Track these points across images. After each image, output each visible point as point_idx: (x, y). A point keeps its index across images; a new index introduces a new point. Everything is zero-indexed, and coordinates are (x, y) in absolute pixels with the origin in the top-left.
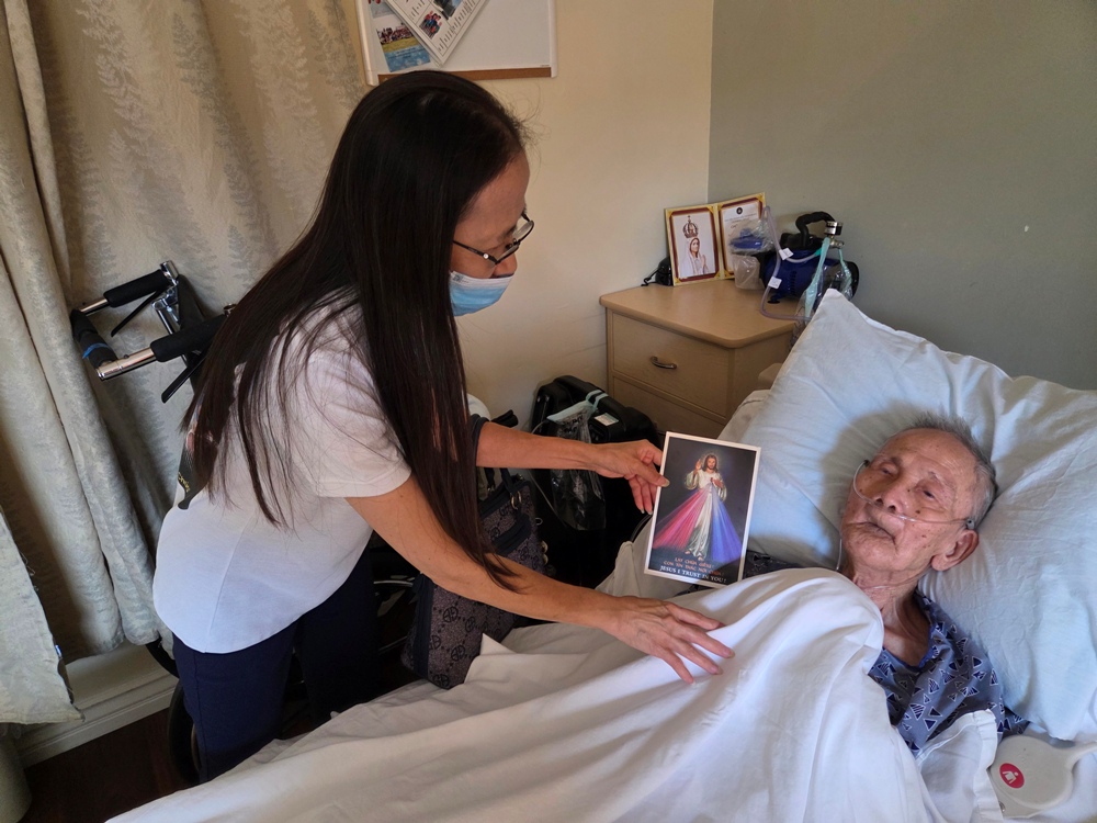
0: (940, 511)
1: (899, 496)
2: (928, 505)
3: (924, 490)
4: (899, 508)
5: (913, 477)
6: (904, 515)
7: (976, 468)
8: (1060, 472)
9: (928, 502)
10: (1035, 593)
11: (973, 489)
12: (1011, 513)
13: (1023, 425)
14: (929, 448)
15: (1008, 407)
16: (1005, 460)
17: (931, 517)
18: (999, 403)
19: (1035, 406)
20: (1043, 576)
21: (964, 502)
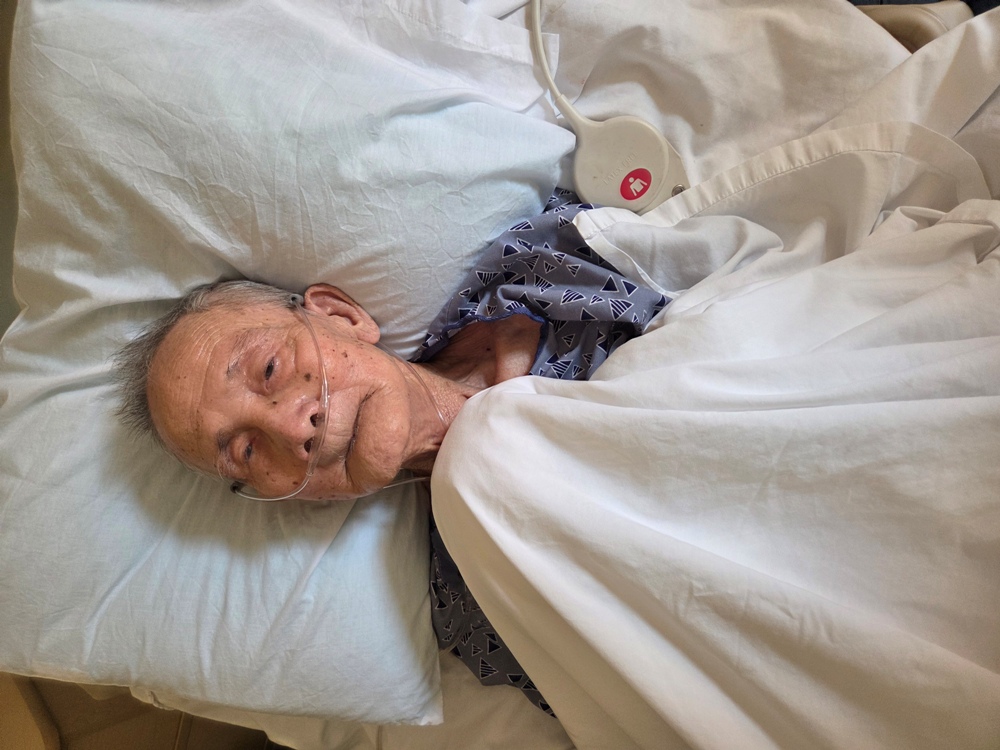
0: (296, 346)
1: (290, 415)
2: (291, 365)
3: (265, 378)
4: (313, 409)
5: (248, 403)
6: (318, 398)
7: (200, 310)
8: (177, 185)
9: (285, 365)
10: (390, 186)
11: (236, 306)
12: (265, 245)
13: (106, 264)
14: (184, 392)
15: (75, 293)
16: (173, 274)
17: (310, 355)
18: (69, 310)
19: (63, 254)
20: (360, 178)
21: (264, 315)
